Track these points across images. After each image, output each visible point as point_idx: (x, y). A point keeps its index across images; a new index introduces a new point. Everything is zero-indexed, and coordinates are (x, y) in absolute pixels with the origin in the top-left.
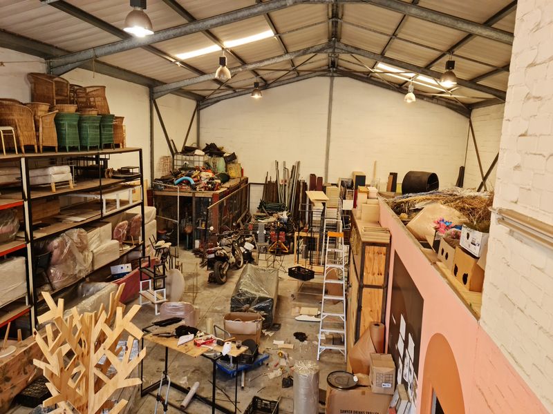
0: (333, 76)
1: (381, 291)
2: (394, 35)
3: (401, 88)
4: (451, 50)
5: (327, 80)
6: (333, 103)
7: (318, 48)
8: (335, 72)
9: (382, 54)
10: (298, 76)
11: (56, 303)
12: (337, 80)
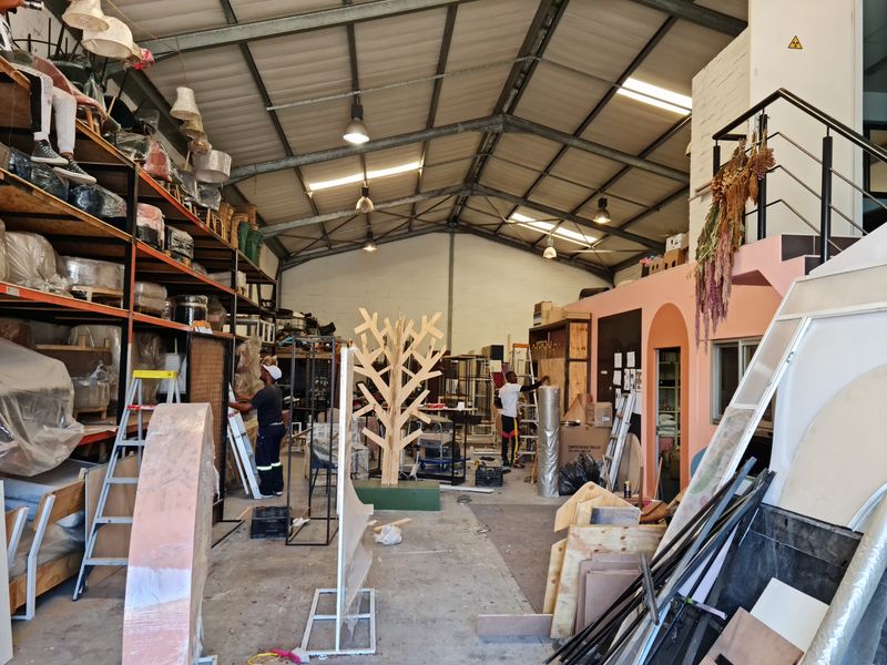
0: (452, 234)
1: (585, 364)
2: (547, 170)
3: (534, 246)
4: (603, 187)
5: (446, 237)
6: (455, 264)
7: (453, 189)
8: (456, 227)
9: (525, 197)
10: (411, 231)
11: (371, 317)
12: (458, 237)
